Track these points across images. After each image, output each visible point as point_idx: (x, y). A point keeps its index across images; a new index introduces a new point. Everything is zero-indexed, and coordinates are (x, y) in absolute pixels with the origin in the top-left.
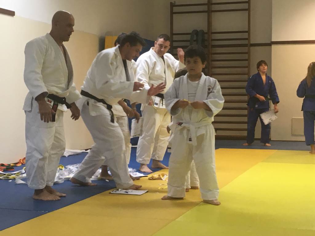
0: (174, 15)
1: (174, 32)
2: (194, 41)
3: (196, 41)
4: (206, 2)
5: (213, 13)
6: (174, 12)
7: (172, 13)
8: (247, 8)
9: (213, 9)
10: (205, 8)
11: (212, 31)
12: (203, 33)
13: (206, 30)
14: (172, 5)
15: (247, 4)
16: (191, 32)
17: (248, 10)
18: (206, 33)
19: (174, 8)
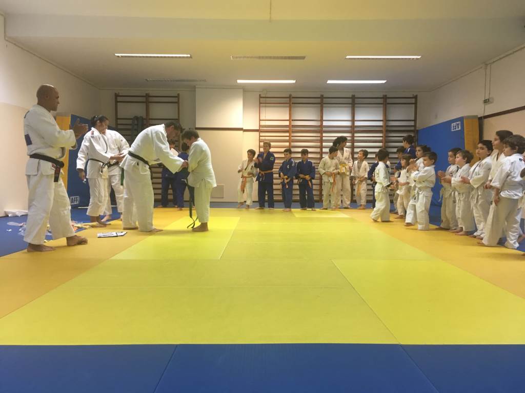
0: (118, 104)
1: (118, 117)
2: (136, 125)
3: (137, 125)
4: (145, 95)
5: (150, 104)
6: (118, 100)
7: (117, 102)
8: (177, 101)
9: (150, 101)
10: (143, 99)
11: (151, 118)
12: (143, 119)
13: (144, 117)
14: (117, 96)
15: (177, 98)
16: (132, 117)
17: (178, 103)
18: (145, 119)
19: (118, 97)
